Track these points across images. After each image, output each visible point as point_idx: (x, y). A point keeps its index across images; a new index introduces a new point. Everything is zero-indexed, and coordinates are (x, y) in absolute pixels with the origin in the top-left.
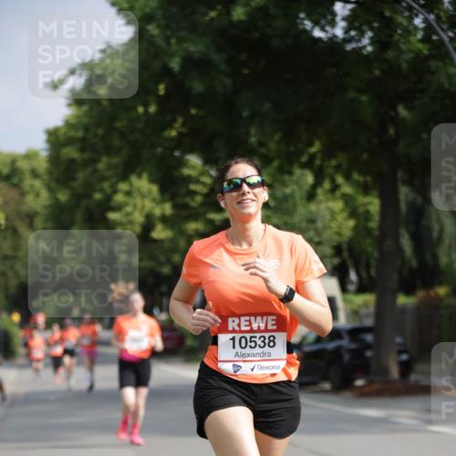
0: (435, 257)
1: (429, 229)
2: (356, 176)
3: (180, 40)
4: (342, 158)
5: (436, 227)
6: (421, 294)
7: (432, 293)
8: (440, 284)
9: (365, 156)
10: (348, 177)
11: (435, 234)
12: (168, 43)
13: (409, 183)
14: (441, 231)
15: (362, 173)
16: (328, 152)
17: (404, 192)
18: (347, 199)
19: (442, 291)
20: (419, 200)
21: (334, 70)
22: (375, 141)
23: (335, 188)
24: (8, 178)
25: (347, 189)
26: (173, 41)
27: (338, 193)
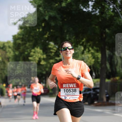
0: (116, 69)
1: (114, 62)
2: (95, 48)
3: (48, 12)
4: (91, 43)
5: (116, 61)
6: (112, 79)
7: (115, 79)
8: (117, 76)
9: (97, 42)
10: (92, 48)
11: (116, 63)
12: (45, 12)
13: (109, 49)
14: (117, 62)
15: (96, 47)
16: (87, 41)
17: (108, 52)
18: (92, 54)
19: (117, 78)
20: (111, 54)
21: (89, 20)
22: (100, 38)
23: (89, 51)
24: (2, 48)
25: (92, 51)
26: (46, 12)
27: (90, 52)
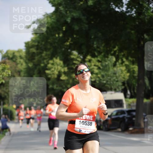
2: (130, 58)
4: (125, 52)
6: (152, 99)
9: (133, 51)
10: (127, 59)
16: (121, 50)
18: (127, 66)
22: (136, 46)
23: (123, 62)
25: (127, 63)
26: (68, 12)
